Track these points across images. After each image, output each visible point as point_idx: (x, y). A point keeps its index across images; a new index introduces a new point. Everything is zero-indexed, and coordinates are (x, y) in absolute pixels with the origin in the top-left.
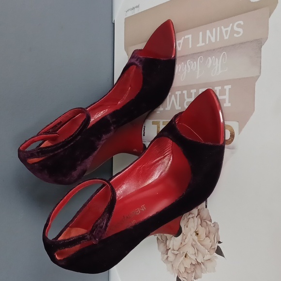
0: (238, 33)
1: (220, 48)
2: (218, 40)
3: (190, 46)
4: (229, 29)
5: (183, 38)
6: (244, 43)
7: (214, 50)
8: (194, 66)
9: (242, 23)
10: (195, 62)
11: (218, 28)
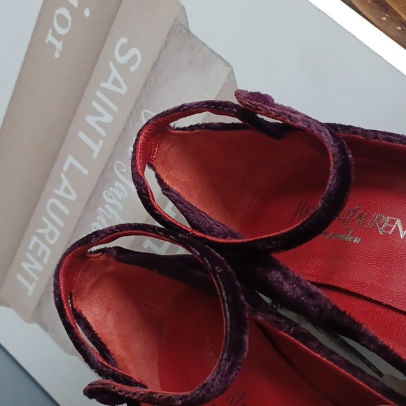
0: (133, 60)
1: (131, 114)
2: (115, 109)
3: (85, 172)
4: (115, 73)
5: (63, 176)
6: (158, 60)
7: (124, 130)
8: (120, 191)
9: (123, 40)
10: (117, 183)
11: (99, 94)
